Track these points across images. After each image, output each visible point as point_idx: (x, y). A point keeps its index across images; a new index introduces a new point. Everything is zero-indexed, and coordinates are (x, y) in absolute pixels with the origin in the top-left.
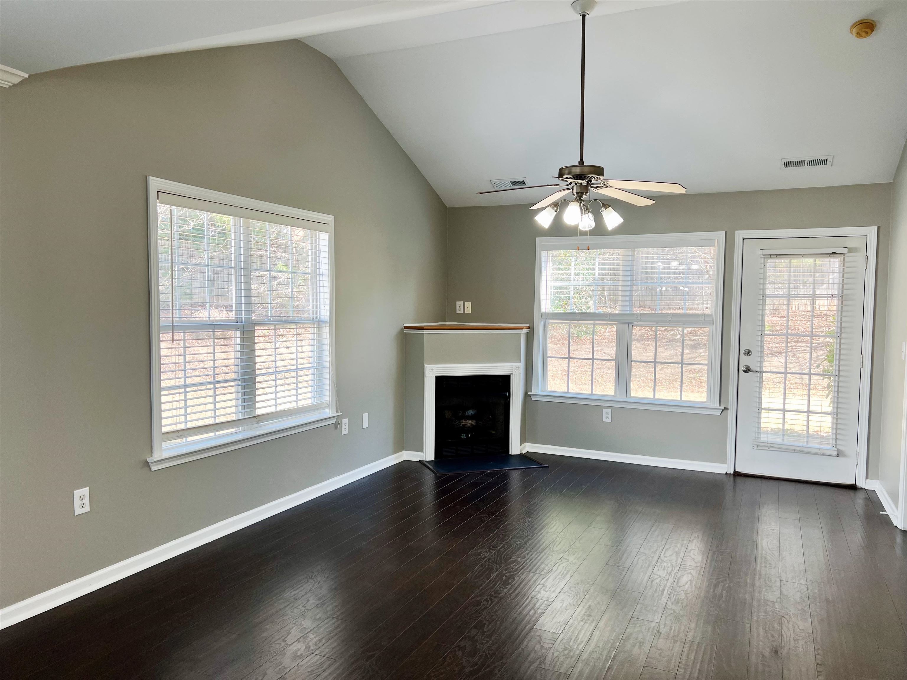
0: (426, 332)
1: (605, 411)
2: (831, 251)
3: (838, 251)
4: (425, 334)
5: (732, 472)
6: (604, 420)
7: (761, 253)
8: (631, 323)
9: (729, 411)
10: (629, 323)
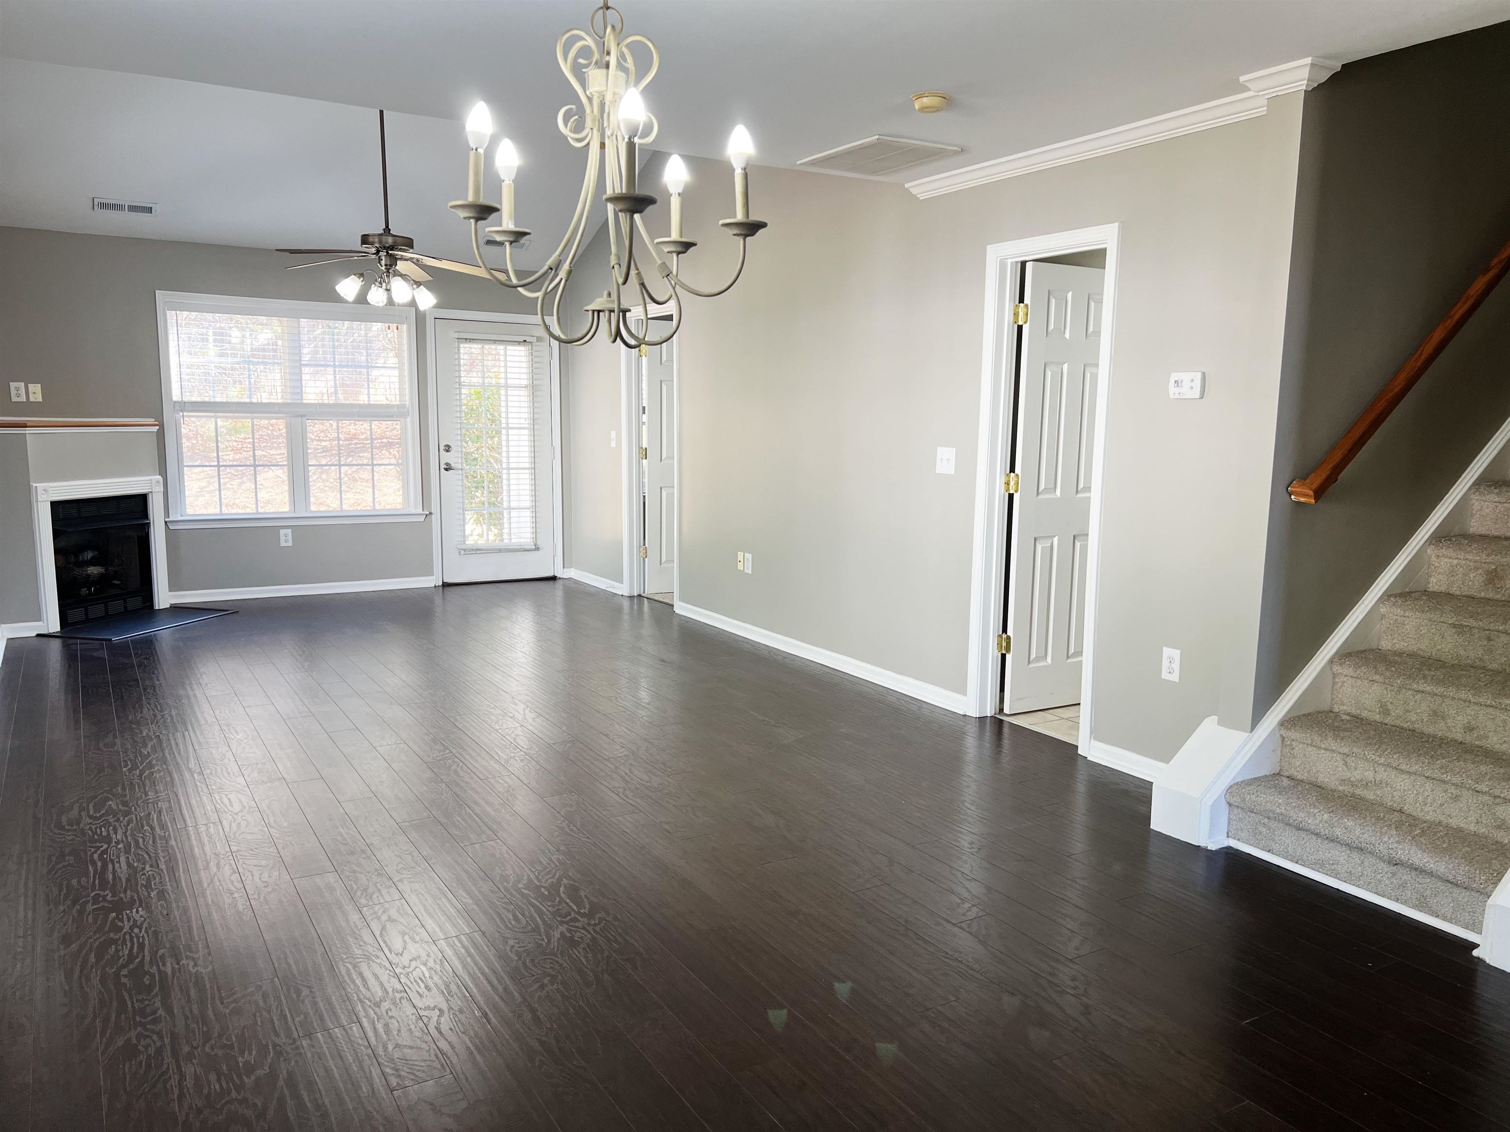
0: (28, 431)
1: (282, 532)
2: (522, 339)
3: (528, 339)
4: (27, 435)
5: (441, 583)
6: (283, 544)
7: (457, 335)
8: (304, 416)
9: (433, 516)
10: (302, 416)
